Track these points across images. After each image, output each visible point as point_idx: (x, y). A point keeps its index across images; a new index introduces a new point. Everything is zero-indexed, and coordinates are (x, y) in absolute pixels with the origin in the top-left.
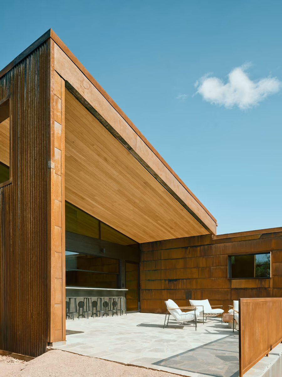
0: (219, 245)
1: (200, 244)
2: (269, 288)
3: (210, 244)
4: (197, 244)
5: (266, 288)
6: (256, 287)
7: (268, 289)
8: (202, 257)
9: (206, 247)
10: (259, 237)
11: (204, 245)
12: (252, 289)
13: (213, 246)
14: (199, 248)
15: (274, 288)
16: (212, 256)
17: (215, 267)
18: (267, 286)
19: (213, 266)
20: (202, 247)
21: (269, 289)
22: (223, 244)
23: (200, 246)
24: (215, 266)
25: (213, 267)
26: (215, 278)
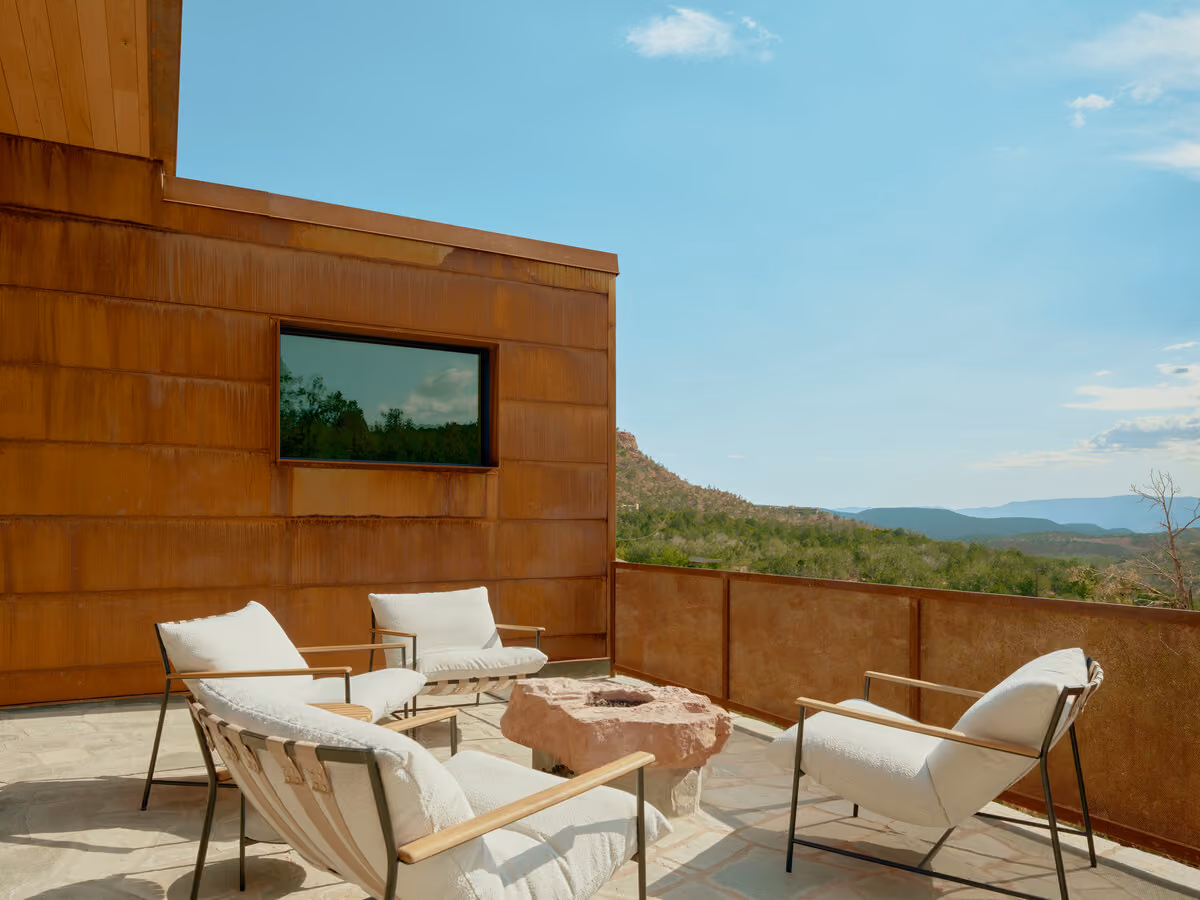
0: (209, 245)
1: (60, 204)
2: (483, 518)
3: (146, 221)
4: (34, 197)
5: (468, 521)
6: (425, 513)
7: (479, 522)
8: (77, 298)
9: (116, 234)
10: (441, 260)
11: (96, 221)
12: (405, 521)
13: (170, 244)
14: (51, 231)
15: (502, 520)
16: (162, 307)
17: (182, 381)
18: (472, 510)
19: (163, 372)
20: (78, 230)
21: (484, 524)
22: (237, 246)
23: (67, 217)
24: (183, 376)
25: (168, 380)
26: (182, 451)
